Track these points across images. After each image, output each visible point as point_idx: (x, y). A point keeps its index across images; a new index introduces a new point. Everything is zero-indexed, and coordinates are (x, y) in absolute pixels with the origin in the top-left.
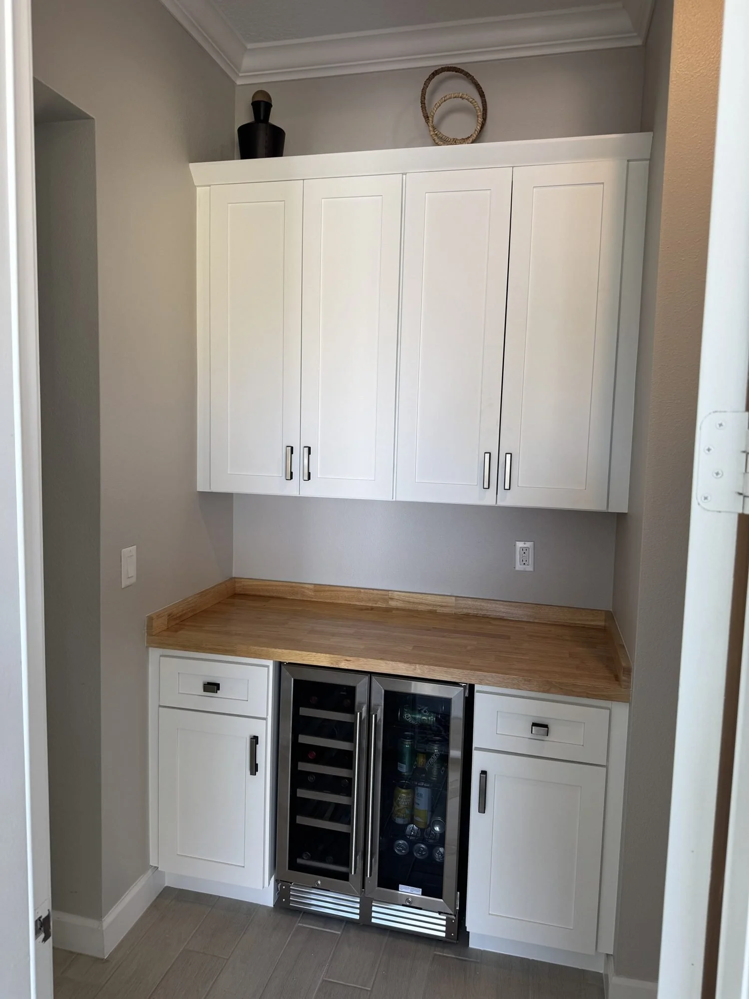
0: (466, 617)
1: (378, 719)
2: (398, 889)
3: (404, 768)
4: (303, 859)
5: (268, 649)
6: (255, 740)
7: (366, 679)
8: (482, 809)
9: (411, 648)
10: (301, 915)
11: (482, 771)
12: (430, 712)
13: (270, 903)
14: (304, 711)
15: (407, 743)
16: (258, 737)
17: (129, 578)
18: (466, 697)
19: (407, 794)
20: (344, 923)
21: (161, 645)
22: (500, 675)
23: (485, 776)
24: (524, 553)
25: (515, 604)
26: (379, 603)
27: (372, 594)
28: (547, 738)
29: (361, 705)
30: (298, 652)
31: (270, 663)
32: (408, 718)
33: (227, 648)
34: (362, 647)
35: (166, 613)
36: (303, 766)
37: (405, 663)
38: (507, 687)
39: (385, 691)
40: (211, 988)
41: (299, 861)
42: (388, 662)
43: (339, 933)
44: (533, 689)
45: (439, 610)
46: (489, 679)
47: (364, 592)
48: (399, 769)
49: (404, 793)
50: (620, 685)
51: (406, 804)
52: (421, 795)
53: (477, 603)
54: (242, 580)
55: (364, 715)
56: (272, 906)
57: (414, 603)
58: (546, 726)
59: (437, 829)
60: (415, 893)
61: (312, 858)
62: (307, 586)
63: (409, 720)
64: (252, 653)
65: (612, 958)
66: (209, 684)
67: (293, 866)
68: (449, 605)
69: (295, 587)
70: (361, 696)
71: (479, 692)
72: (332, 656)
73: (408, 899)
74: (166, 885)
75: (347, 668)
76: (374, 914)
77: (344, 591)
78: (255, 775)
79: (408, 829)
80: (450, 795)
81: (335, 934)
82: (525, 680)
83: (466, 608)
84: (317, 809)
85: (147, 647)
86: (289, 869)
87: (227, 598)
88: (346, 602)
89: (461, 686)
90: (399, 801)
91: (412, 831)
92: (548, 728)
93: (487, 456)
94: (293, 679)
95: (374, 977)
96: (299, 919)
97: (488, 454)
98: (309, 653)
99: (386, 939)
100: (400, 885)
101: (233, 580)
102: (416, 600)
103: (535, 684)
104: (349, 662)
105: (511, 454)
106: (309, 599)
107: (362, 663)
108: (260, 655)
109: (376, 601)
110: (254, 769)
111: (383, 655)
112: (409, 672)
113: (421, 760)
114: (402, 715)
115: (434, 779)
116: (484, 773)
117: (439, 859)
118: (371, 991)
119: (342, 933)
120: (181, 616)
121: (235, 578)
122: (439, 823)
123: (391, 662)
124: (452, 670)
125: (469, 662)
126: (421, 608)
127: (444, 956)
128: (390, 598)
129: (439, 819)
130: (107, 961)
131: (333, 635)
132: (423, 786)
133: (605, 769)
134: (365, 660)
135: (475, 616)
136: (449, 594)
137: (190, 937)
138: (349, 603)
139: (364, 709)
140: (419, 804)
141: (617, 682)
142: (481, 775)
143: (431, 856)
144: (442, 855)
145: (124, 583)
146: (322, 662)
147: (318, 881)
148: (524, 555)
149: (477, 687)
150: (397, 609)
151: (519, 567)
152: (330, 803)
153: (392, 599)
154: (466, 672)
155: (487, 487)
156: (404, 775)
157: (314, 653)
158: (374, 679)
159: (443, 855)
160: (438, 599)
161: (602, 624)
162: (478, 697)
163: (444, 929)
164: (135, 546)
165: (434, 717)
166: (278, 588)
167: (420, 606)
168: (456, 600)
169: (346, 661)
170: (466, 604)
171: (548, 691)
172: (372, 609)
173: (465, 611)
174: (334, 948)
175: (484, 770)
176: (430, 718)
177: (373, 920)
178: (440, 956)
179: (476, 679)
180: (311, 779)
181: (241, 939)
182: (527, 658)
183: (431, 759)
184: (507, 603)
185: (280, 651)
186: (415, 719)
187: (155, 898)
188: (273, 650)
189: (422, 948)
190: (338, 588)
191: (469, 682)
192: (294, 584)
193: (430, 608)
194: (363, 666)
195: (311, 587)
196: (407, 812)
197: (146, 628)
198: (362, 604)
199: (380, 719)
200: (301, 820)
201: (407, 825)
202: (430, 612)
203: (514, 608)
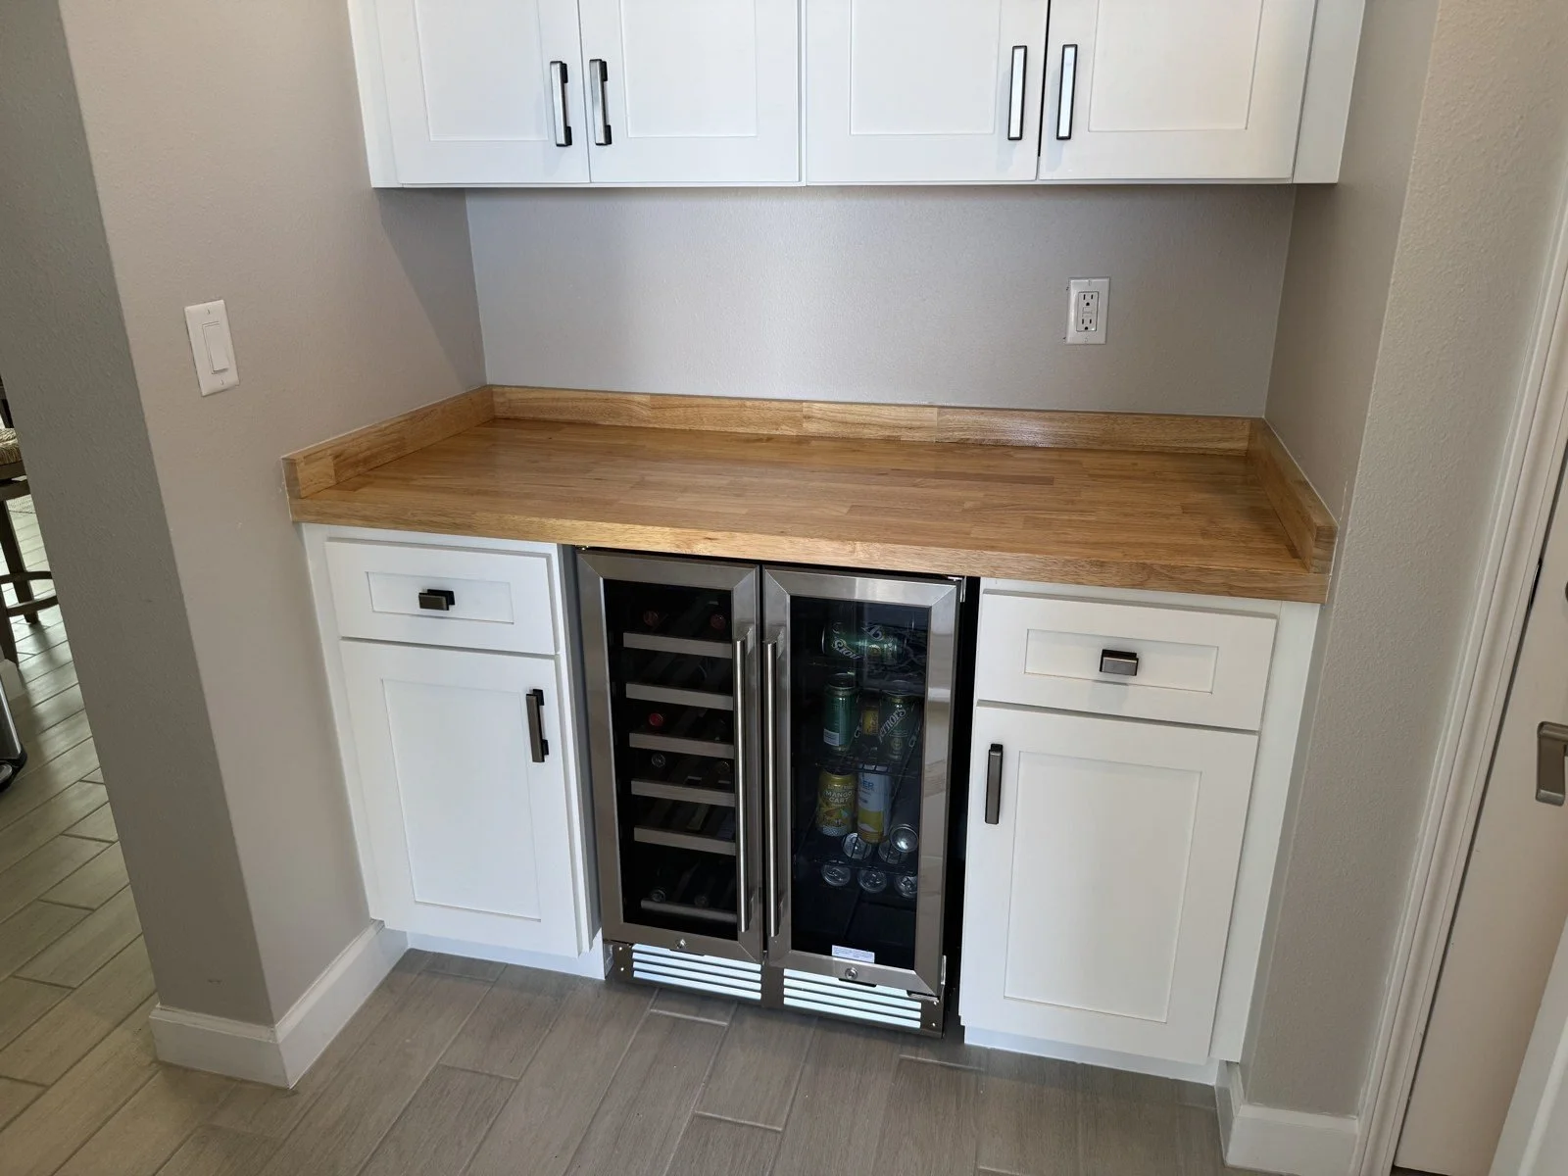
0: (960, 447)
1: (780, 651)
2: (830, 954)
3: (835, 739)
4: (652, 900)
5: (543, 520)
6: (535, 698)
7: (751, 575)
8: (993, 815)
9: (845, 510)
10: (656, 992)
11: (992, 745)
12: (887, 634)
13: (599, 974)
14: (633, 640)
15: (841, 694)
16: (541, 691)
17: (216, 372)
18: (962, 603)
19: (845, 783)
20: (735, 1005)
21: (323, 517)
22: (1037, 556)
23: (999, 754)
24: (1088, 304)
25: (1061, 415)
26: (784, 427)
27: (769, 409)
28: (1131, 679)
29: (745, 625)
30: (605, 525)
31: (552, 550)
32: (840, 648)
33: (458, 521)
34: (744, 511)
35: (329, 452)
36: (639, 741)
37: (831, 539)
38: (1050, 580)
39: (793, 598)
40: (485, 1138)
41: (645, 904)
42: (796, 539)
43: (725, 1024)
44: (1110, 582)
45: (906, 436)
46: (1012, 565)
47: (753, 408)
48: (827, 740)
49: (838, 782)
50: (1305, 566)
51: (842, 800)
52: (871, 785)
53: (983, 418)
54: (506, 389)
55: (751, 644)
56: (604, 979)
57: (853, 424)
58: (1132, 656)
59: (903, 845)
60: (864, 959)
61: (668, 899)
62: (637, 398)
63: (844, 651)
64: (509, 529)
65: (1238, 1068)
66: (431, 592)
67: (634, 914)
68: (926, 424)
69: (615, 402)
70: (743, 607)
71: (987, 592)
72: (678, 530)
73: (849, 970)
74: (409, 946)
75: (708, 554)
76: (787, 991)
77: (713, 406)
78: (543, 761)
79: (848, 840)
80: (927, 787)
81: (716, 1025)
82: (1092, 563)
83: (961, 429)
84: (673, 816)
85: (296, 524)
86: (626, 920)
87: (478, 426)
88: (718, 429)
89: (951, 582)
90: (829, 796)
91: (855, 845)
92: (1137, 660)
93: (1019, 53)
94: (601, 580)
95: (788, 1108)
96: (652, 1000)
97: (1022, 51)
98: (627, 526)
99: (810, 1034)
100: (833, 947)
101: (488, 391)
102: (860, 419)
103: (1114, 570)
104: (714, 543)
105: (1076, 46)
106: (643, 425)
107: (741, 543)
108: (528, 532)
109: (777, 424)
110: (540, 749)
111: (783, 525)
112: (840, 558)
113: (870, 721)
114: (828, 641)
115: (896, 757)
116: (997, 748)
117: (908, 892)
118: (783, 1133)
119: (731, 1024)
120: (366, 461)
121: (492, 385)
122: (905, 834)
123: (802, 540)
124: (933, 550)
125: (968, 534)
126: (869, 433)
127: (919, 1062)
128: (805, 417)
129: (906, 826)
130: (295, 1092)
131: (685, 489)
132: (874, 772)
133: (1256, 737)
134: (746, 536)
135: (980, 444)
136: (926, 403)
137: (450, 1041)
138: (723, 429)
139: (751, 633)
140: (866, 801)
141: (1296, 560)
142: (992, 754)
143: (892, 888)
144: (912, 885)
145: (208, 384)
146: (658, 543)
147: (680, 940)
148: (1088, 309)
149: (984, 584)
150: (821, 438)
151: (1073, 334)
152: (697, 805)
153: (808, 418)
154: (963, 553)
155: (1018, 136)
156: (838, 752)
157: (639, 527)
158: (767, 573)
159: (914, 887)
160: (902, 413)
161: (1243, 445)
162: (987, 605)
163: (918, 1015)
164: (222, 301)
165: (893, 644)
166: (580, 404)
167: (866, 431)
168: (939, 414)
169: (706, 541)
170: (960, 422)
171: (1140, 585)
172: (770, 439)
173: (958, 435)
174: (713, 1057)
175: (997, 742)
176: (885, 646)
177: (787, 1001)
178: (912, 1060)
179: (984, 567)
180: (658, 762)
181: (543, 1042)
182: (1093, 518)
183: (890, 722)
184: (1047, 415)
185: (568, 523)
186: (857, 649)
187: (387, 970)
188: (552, 521)
189: (879, 1046)
190: (699, 401)
191: (967, 573)
192: (610, 396)
193: (887, 433)
194: (744, 548)
195: (644, 399)
196: (845, 814)
197: (284, 483)
198: (749, 431)
199: (784, 651)
200: (643, 835)
201: (846, 836)
202: (888, 440)
203: (1060, 424)
